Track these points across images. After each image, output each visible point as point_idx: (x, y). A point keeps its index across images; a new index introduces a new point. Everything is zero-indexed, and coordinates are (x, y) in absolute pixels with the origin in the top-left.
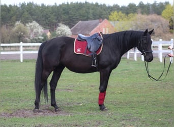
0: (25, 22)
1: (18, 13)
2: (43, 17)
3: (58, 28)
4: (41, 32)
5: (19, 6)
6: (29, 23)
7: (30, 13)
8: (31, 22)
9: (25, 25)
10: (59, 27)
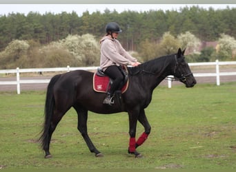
0: (176, 33)
1: (177, 21)
2: (210, 25)
3: (221, 40)
4: (198, 45)
5: (178, 11)
6: (182, 34)
7: (193, 20)
8: (184, 33)
9: (176, 37)
10: (221, 38)
